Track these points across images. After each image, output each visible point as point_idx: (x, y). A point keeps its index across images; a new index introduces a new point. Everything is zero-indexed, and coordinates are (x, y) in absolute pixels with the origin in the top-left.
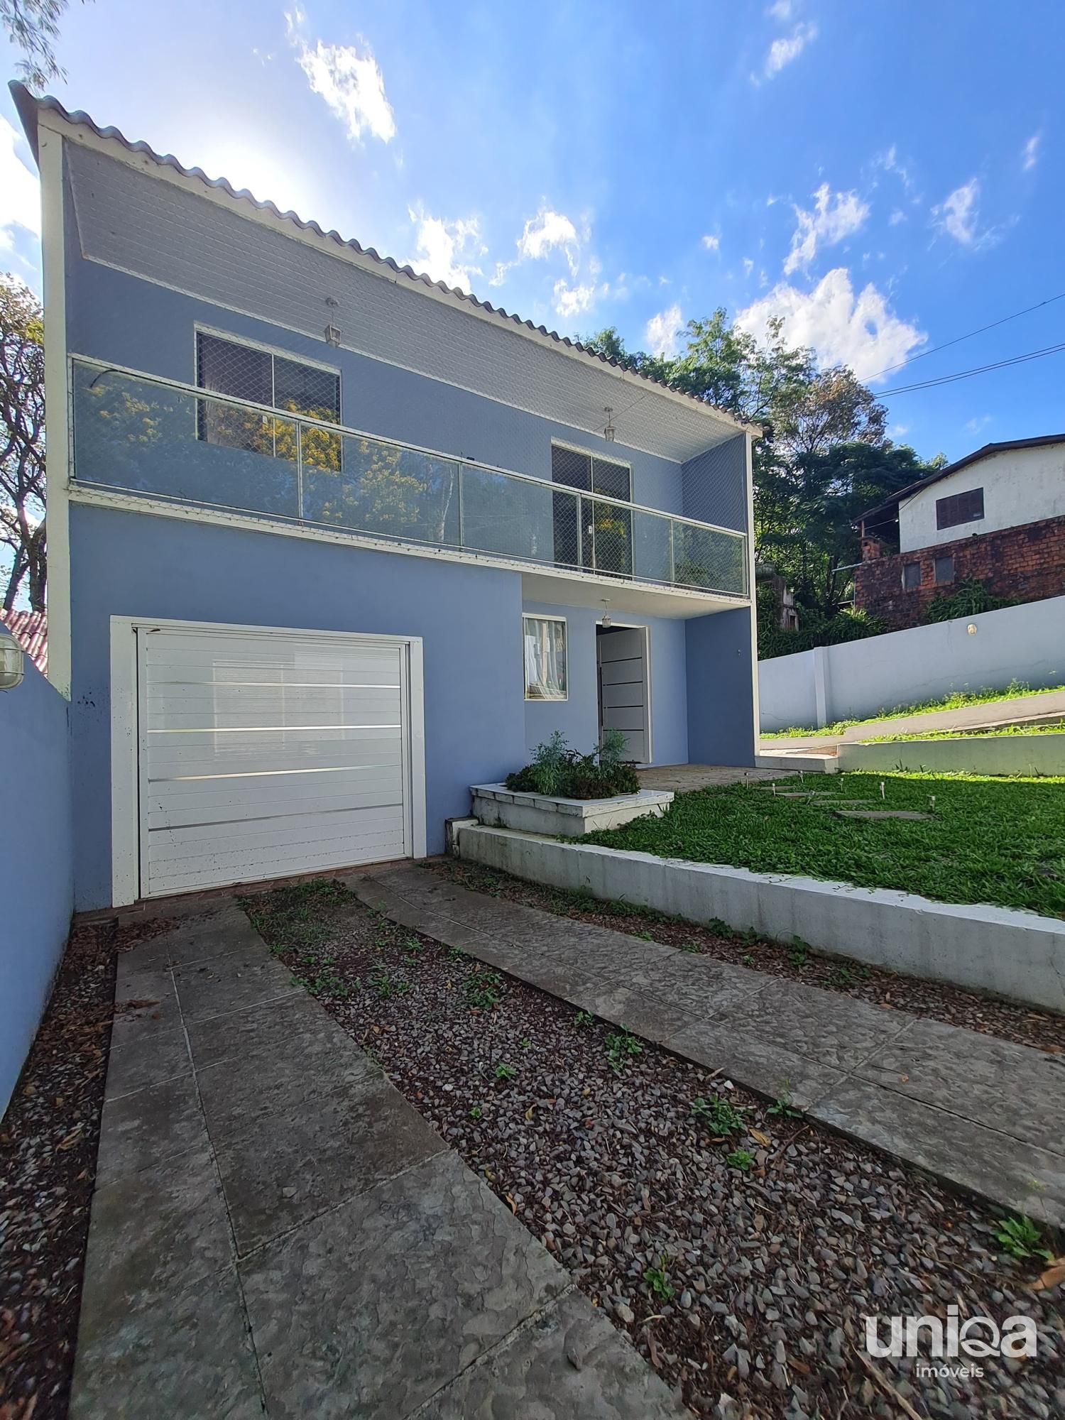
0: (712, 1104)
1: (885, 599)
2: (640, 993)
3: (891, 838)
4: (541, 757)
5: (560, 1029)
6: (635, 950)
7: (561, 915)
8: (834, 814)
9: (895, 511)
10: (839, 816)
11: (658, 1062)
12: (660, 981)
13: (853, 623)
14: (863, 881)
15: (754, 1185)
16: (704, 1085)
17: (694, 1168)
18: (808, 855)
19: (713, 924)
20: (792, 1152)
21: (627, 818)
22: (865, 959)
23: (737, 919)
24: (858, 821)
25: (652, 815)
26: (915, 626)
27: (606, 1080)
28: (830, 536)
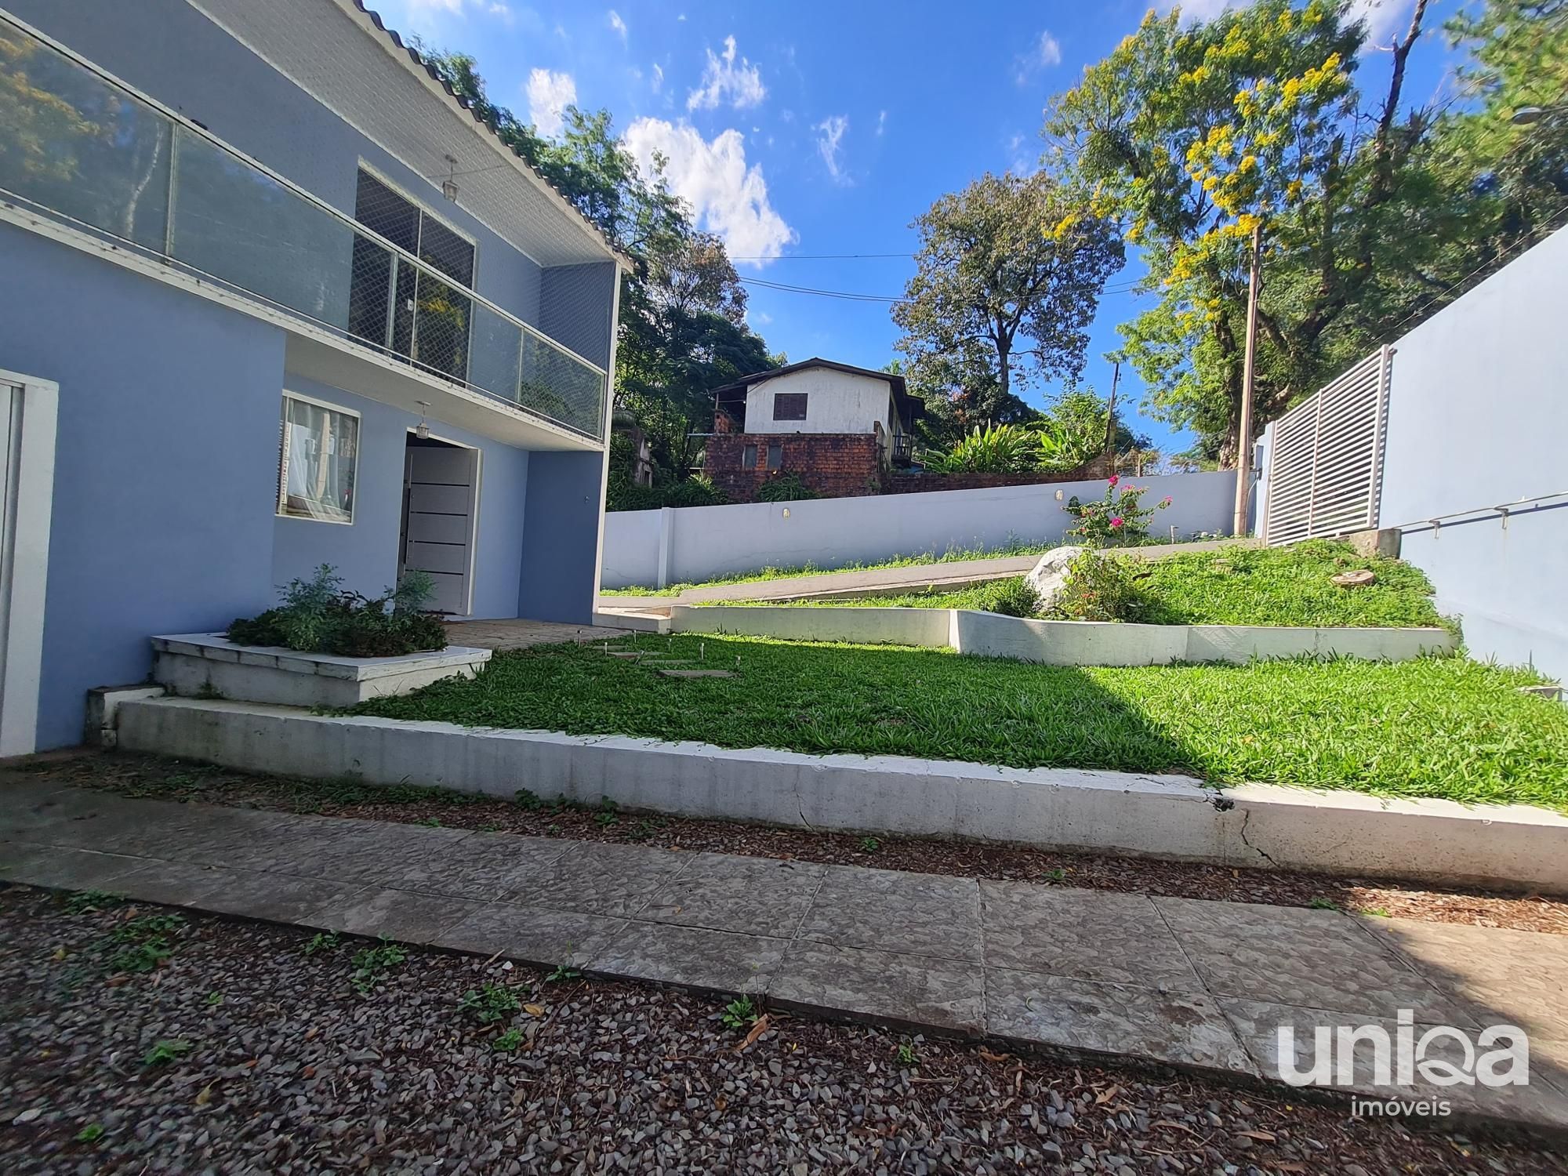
0: (484, 992)
1: (728, 473)
2: (413, 891)
3: (702, 695)
4: (295, 598)
5: (281, 964)
6: (414, 841)
7: (307, 813)
8: (658, 673)
9: (743, 393)
10: (662, 675)
11: (425, 966)
12: (441, 872)
13: (700, 490)
14: (671, 736)
15: (520, 1061)
16: (477, 975)
17: (452, 1071)
18: (626, 714)
19: (519, 796)
20: (565, 1012)
21: (425, 680)
22: (663, 808)
23: (546, 786)
24: (677, 679)
25: (461, 676)
26: (748, 502)
27: (345, 1009)
28: (689, 400)
